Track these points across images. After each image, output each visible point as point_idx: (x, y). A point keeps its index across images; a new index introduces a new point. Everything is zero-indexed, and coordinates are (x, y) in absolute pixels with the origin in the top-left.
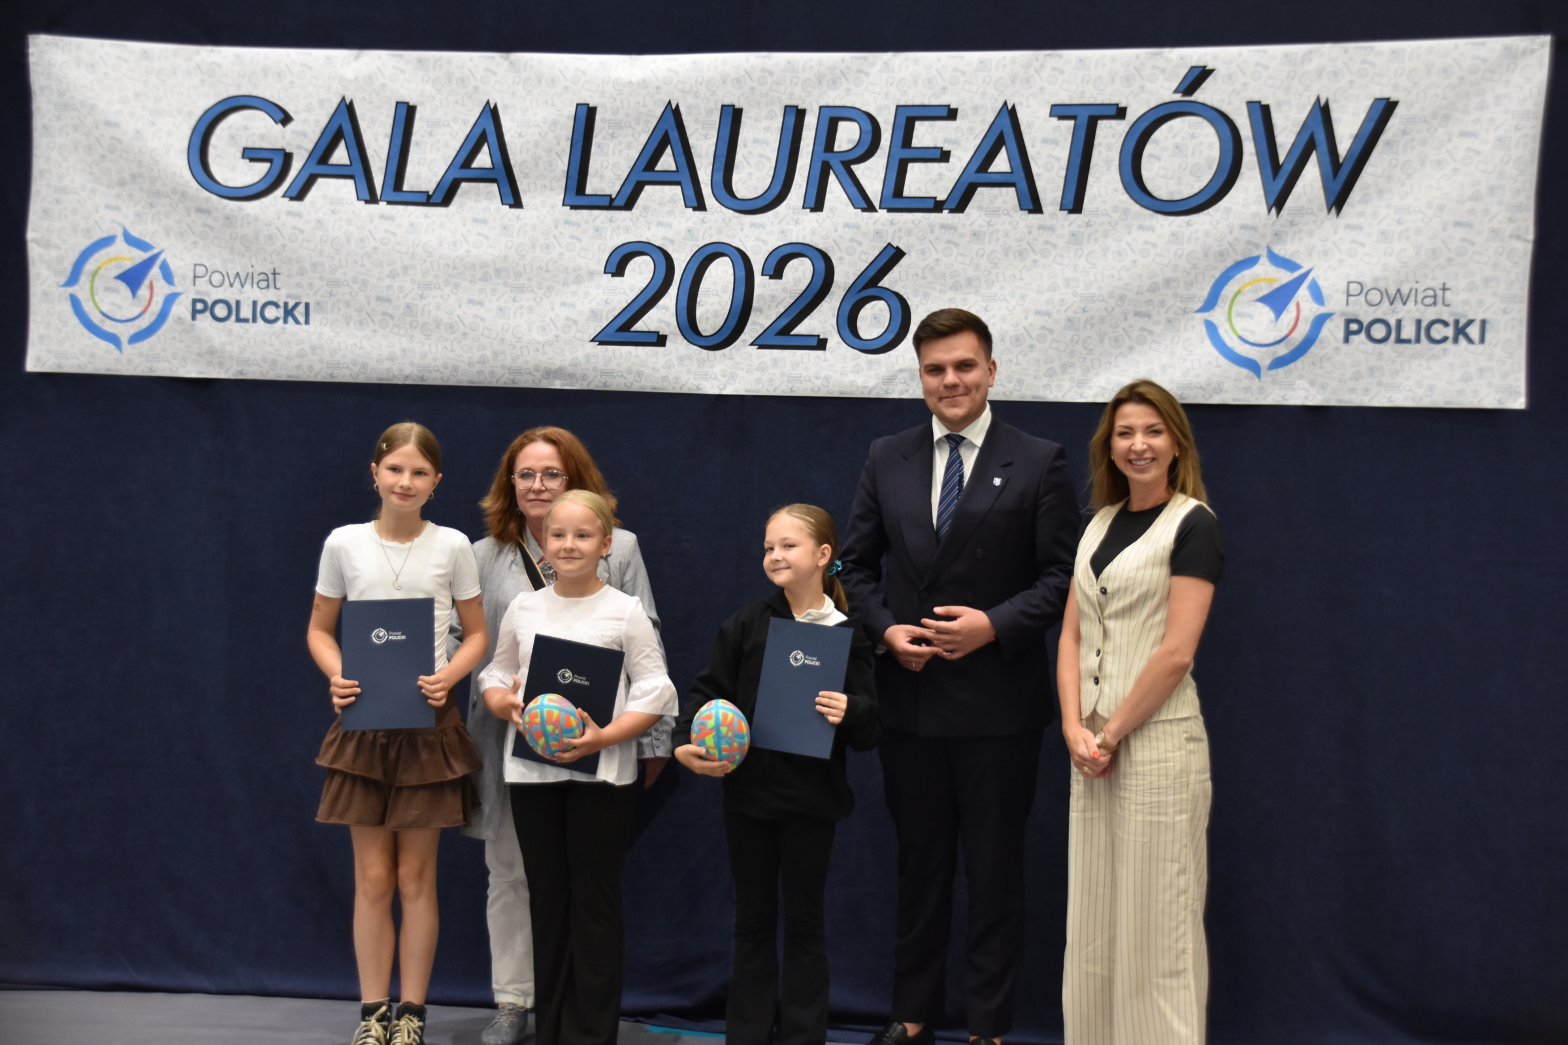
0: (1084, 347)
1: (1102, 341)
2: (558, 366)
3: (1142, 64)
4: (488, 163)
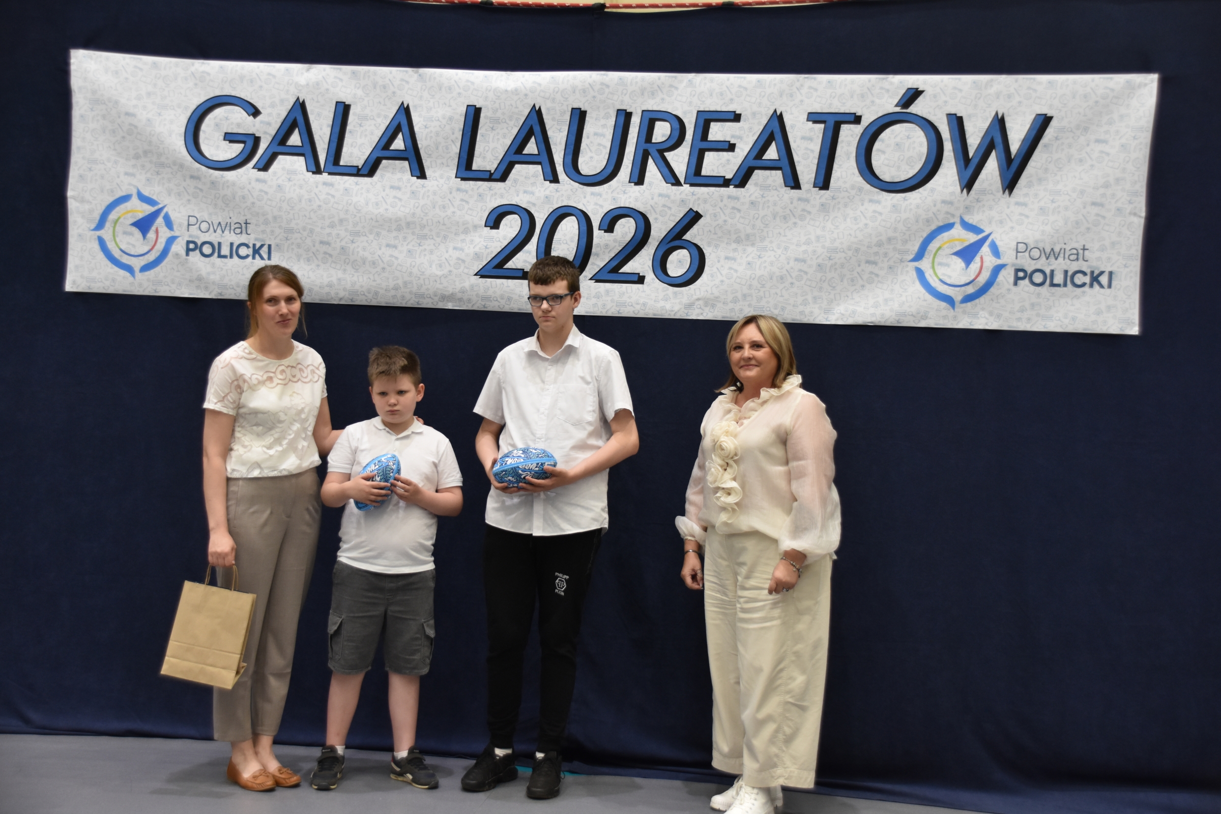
0: (829, 284)
1: (842, 281)
2: (451, 293)
3: (873, 86)
4: (402, 147)
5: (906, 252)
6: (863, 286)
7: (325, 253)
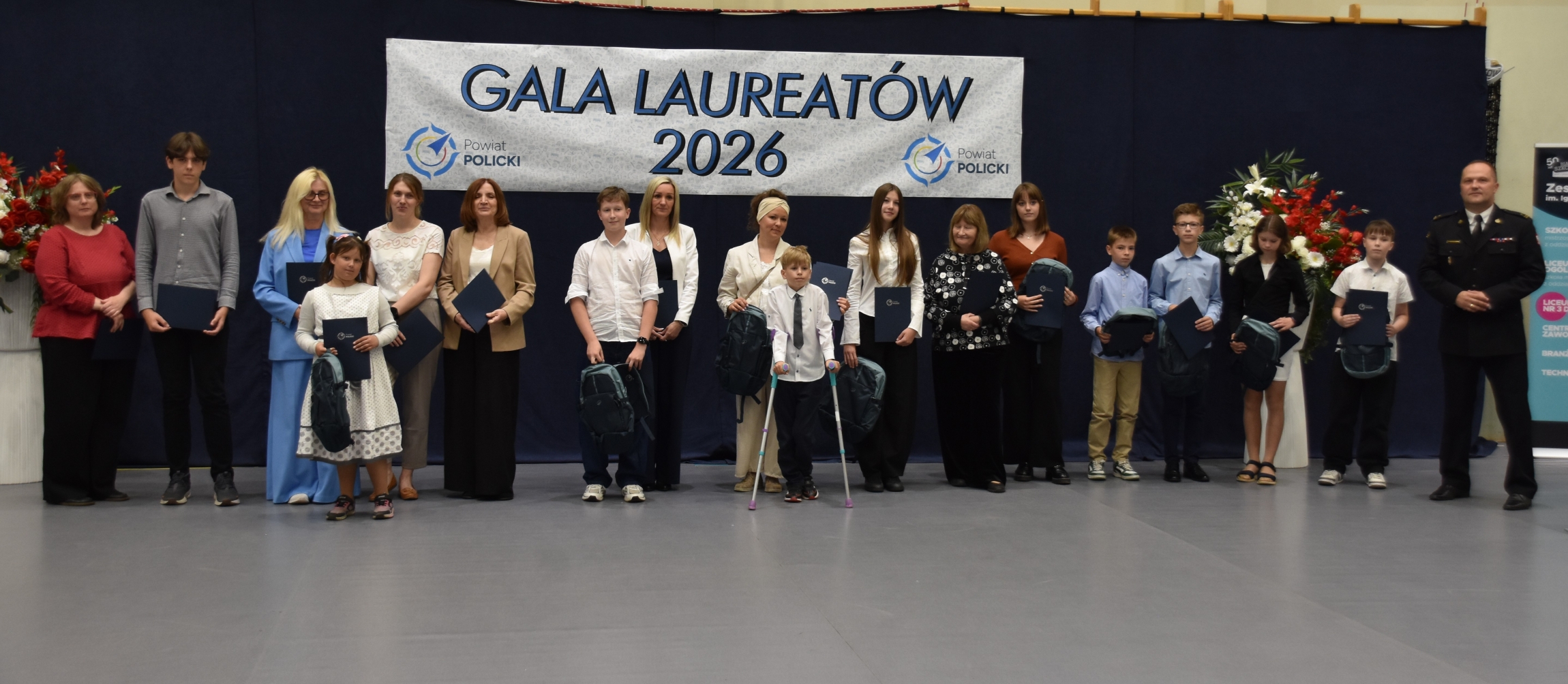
2: (633, 182)
3: (877, 60)
4: (600, 95)
5: (899, 154)
6: (877, 174)
7: (555, 161)
